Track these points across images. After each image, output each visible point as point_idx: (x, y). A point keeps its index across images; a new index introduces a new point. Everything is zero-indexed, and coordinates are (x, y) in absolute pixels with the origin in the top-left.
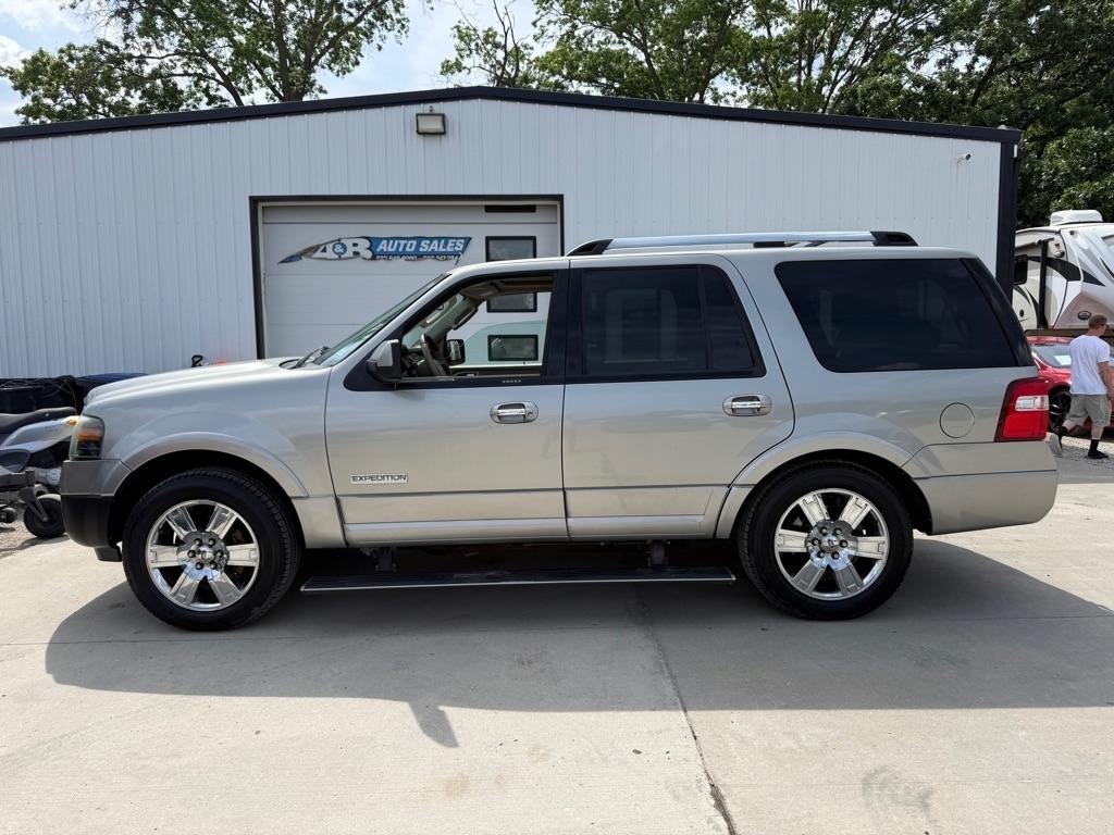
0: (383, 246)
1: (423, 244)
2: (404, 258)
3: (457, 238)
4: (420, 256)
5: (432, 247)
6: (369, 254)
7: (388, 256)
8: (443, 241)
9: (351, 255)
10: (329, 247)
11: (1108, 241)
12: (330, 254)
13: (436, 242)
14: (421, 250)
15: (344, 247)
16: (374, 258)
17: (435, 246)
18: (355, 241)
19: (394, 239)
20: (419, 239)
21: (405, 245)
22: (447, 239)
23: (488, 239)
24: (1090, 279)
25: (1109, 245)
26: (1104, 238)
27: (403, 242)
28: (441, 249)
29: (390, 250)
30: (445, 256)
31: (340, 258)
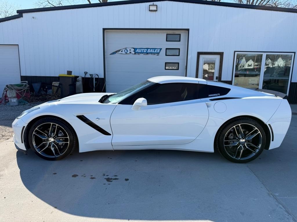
0: (138, 51)
1: (148, 50)
3: (158, 49)
4: (147, 53)
5: (151, 51)
6: (134, 53)
7: (139, 53)
8: (154, 50)
10: (123, 50)
12: (123, 52)
13: (152, 50)
14: (148, 52)
15: (127, 50)
16: (135, 54)
17: (152, 51)
18: (130, 49)
19: (141, 48)
20: (147, 49)
21: (144, 50)
22: (155, 49)
23: (166, 49)
27: (143, 50)
28: (153, 52)
29: (139, 52)
30: (154, 53)
31: (126, 54)
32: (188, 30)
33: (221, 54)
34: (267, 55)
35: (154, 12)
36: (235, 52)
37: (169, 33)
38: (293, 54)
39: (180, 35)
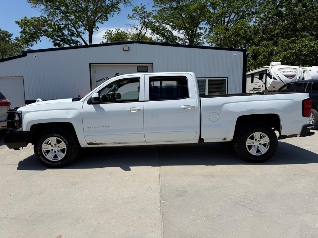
11: (279, 70)
12: (106, 80)
15: (109, 79)
18: (111, 78)
24: (274, 79)
25: (279, 71)
26: (278, 69)
32: (152, 64)
34: (209, 80)
35: (127, 52)
38: (227, 79)
39: (147, 67)
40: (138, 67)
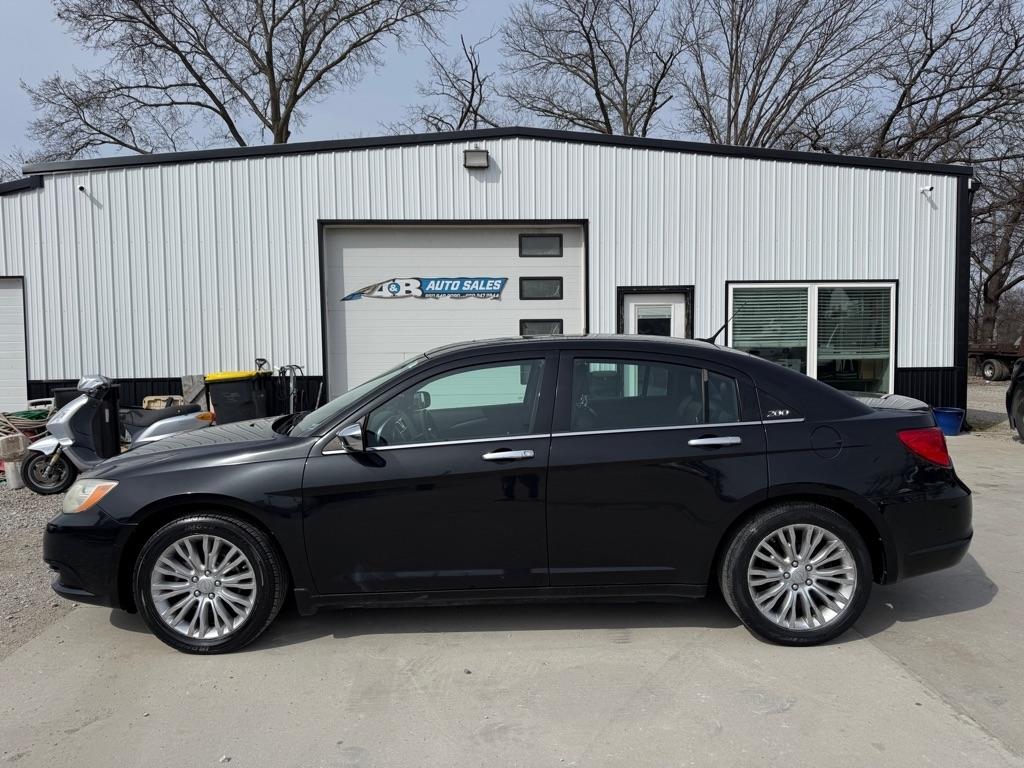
0: (431, 286)
1: (465, 284)
2: (450, 296)
3: (495, 279)
4: (463, 294)
5: (473, 286)
6: (419, 293)
7: (436, 294)
8: (482, 282)
9: (404, 294)
10: (385, 287)
12: (386, 293)
13: (477, 282)
14: (464, 288)
15: (398, 286)
16: (423, 296)
17: (476, 286)
18: (407, 281)
19: (441, 279)
20: (462, 280)
21: (451, 285)
22: (486, 280)
23: (522, 279)
27: (448, 282)
28: (481, 288)
29: (437, 288)
30: (484, 294)
31: (394, 296)
32: (584, 223)
33: (687, 293)
34: (821, 291)
35: (479, 172)
36: (727, 283)
37: (526, 232)
38: (893, 286)
39: (560, 237)
40: (521, 237)
